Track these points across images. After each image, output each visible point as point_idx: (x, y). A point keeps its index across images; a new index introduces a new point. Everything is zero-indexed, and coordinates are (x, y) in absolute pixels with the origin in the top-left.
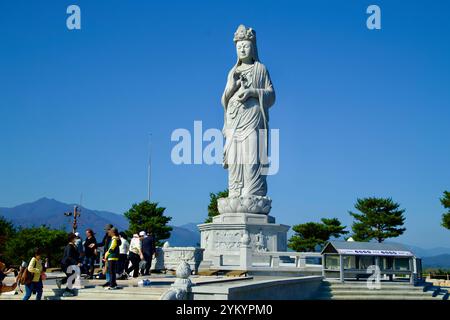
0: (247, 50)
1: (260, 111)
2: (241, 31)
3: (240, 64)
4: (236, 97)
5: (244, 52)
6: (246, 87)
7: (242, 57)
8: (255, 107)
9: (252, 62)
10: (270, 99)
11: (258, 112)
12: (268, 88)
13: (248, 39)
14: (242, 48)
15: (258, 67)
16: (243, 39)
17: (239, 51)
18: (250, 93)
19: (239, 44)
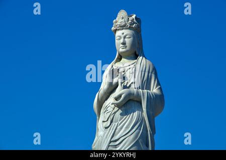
0: (128, 41)
1: (143, 119)
2: (121, 17)
3: (120, 59)
4: (111, 100)
5: (124, 43)
6: (125, 87)
7: (121, 50)
8: (136, 114)
9: (136, 57)
10: (156, 104)
11: (140, 121)
12: (155, 90)
13: (130, 28)
14: (122, 38)
15: (142, 62)
16: (123, 27)
17: (119, 43)
18: (130, 94)
19: (119, 33)
